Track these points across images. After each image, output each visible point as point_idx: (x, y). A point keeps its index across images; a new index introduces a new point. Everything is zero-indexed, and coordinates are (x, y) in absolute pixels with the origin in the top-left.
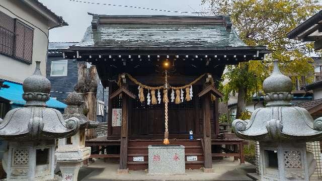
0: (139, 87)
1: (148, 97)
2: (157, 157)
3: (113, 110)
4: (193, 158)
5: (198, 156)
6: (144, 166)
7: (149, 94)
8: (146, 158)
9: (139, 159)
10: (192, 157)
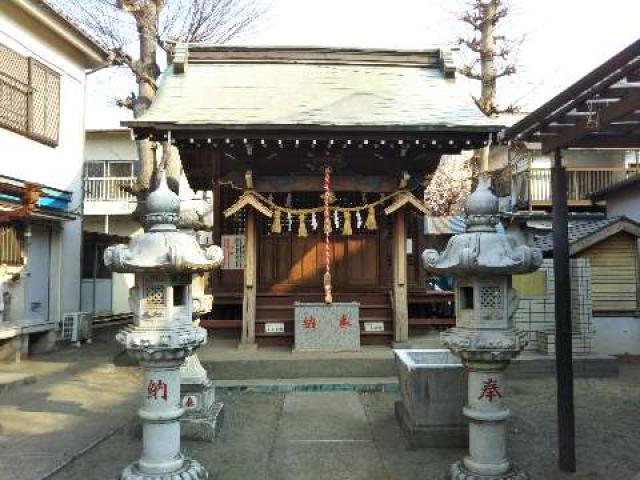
2: (310, 323)
3: (223, 237)
4: (375, 327)
5: (385, 323)
6: (287, 340)
8: (290, 326)
10: (374, 325)
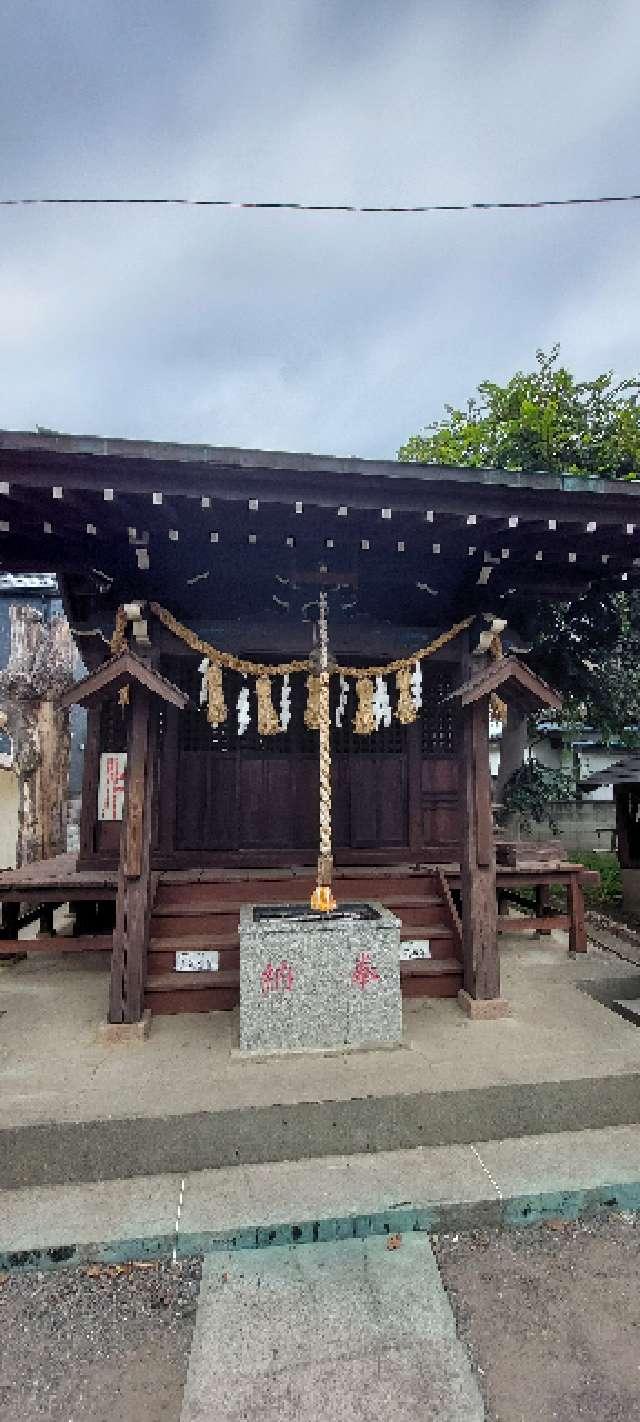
0: (206, 661)
1: (243, 705)
2: (279, 975)
3: (105, 757)
5: (432, 940)
7: (245, 693)
8: (231, 958)
9: (197, 961)
